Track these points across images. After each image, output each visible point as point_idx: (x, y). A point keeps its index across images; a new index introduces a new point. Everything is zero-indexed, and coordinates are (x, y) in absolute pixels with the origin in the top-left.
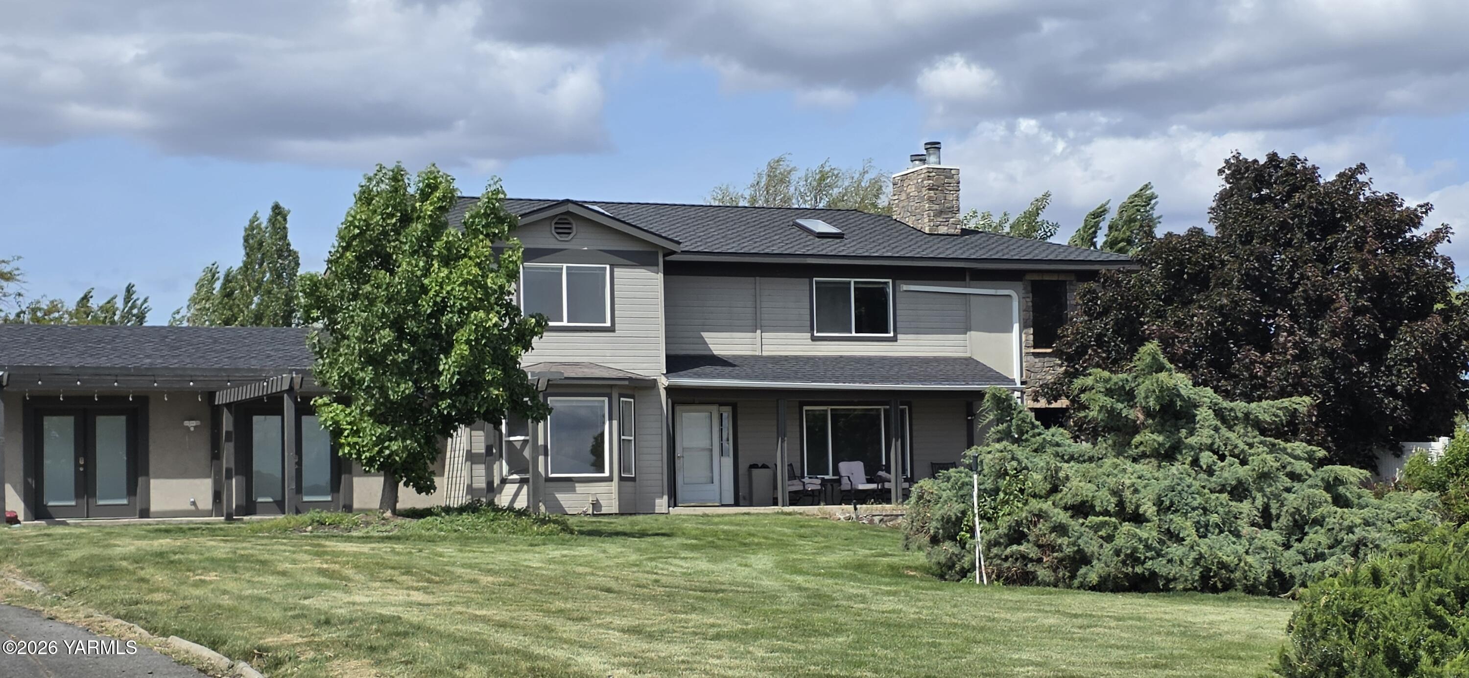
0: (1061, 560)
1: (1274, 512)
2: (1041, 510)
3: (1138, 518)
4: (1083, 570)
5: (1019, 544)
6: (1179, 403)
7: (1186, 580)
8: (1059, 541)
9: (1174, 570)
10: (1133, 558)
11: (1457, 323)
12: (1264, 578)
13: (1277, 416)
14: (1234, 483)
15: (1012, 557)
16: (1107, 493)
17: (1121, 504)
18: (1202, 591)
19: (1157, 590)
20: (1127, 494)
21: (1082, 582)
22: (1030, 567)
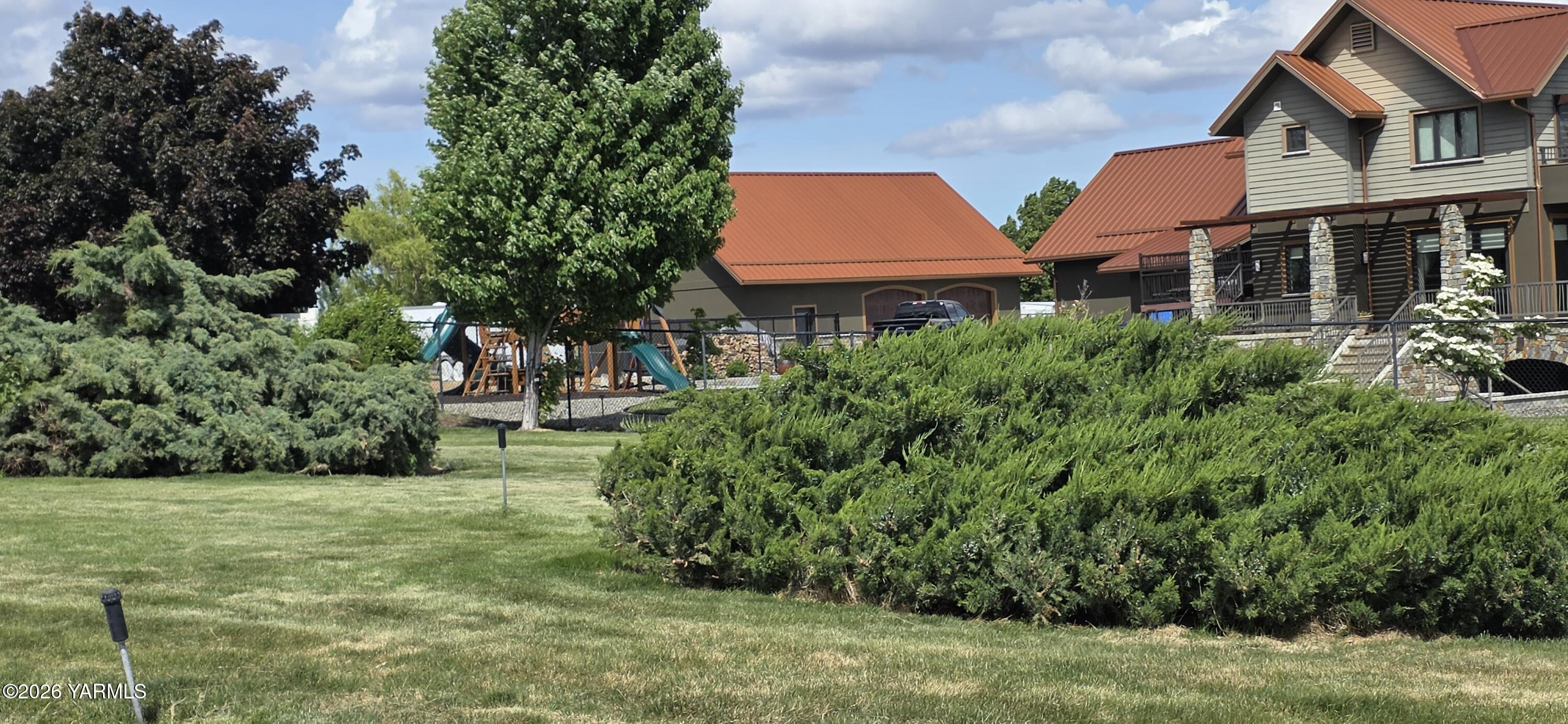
0: (72, 448)
1: (277, 388)
2: (49, 395)
3: (151, 399)
4: (96, 457)
5: (23, 432)
6: (169, 277)
7: (209, 462)
8: (71, 427)
9: (194, 452)
10: (155, 442)
11: (324, 192)
12: (283, 455)
13: (262, 290)
14: (233, 359)
15: (16, 446)
16: (119, 374)
17: (134, 386)
18: (224, 471)
19: (179, 474)
20: (140, 374)
21: (95, 470)
22: (37, 456)
